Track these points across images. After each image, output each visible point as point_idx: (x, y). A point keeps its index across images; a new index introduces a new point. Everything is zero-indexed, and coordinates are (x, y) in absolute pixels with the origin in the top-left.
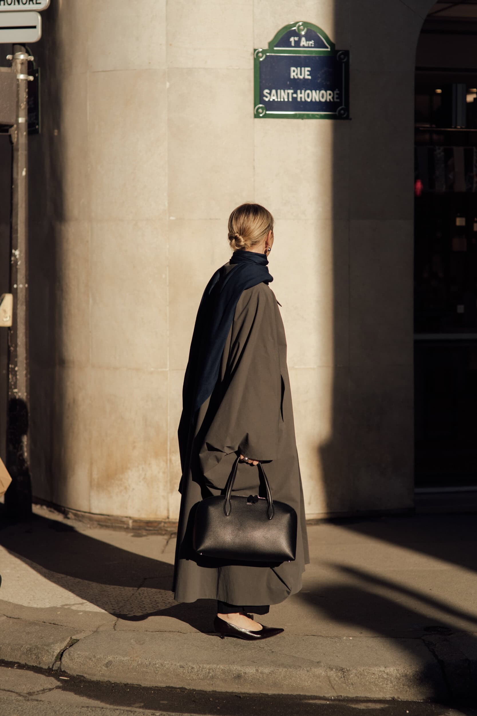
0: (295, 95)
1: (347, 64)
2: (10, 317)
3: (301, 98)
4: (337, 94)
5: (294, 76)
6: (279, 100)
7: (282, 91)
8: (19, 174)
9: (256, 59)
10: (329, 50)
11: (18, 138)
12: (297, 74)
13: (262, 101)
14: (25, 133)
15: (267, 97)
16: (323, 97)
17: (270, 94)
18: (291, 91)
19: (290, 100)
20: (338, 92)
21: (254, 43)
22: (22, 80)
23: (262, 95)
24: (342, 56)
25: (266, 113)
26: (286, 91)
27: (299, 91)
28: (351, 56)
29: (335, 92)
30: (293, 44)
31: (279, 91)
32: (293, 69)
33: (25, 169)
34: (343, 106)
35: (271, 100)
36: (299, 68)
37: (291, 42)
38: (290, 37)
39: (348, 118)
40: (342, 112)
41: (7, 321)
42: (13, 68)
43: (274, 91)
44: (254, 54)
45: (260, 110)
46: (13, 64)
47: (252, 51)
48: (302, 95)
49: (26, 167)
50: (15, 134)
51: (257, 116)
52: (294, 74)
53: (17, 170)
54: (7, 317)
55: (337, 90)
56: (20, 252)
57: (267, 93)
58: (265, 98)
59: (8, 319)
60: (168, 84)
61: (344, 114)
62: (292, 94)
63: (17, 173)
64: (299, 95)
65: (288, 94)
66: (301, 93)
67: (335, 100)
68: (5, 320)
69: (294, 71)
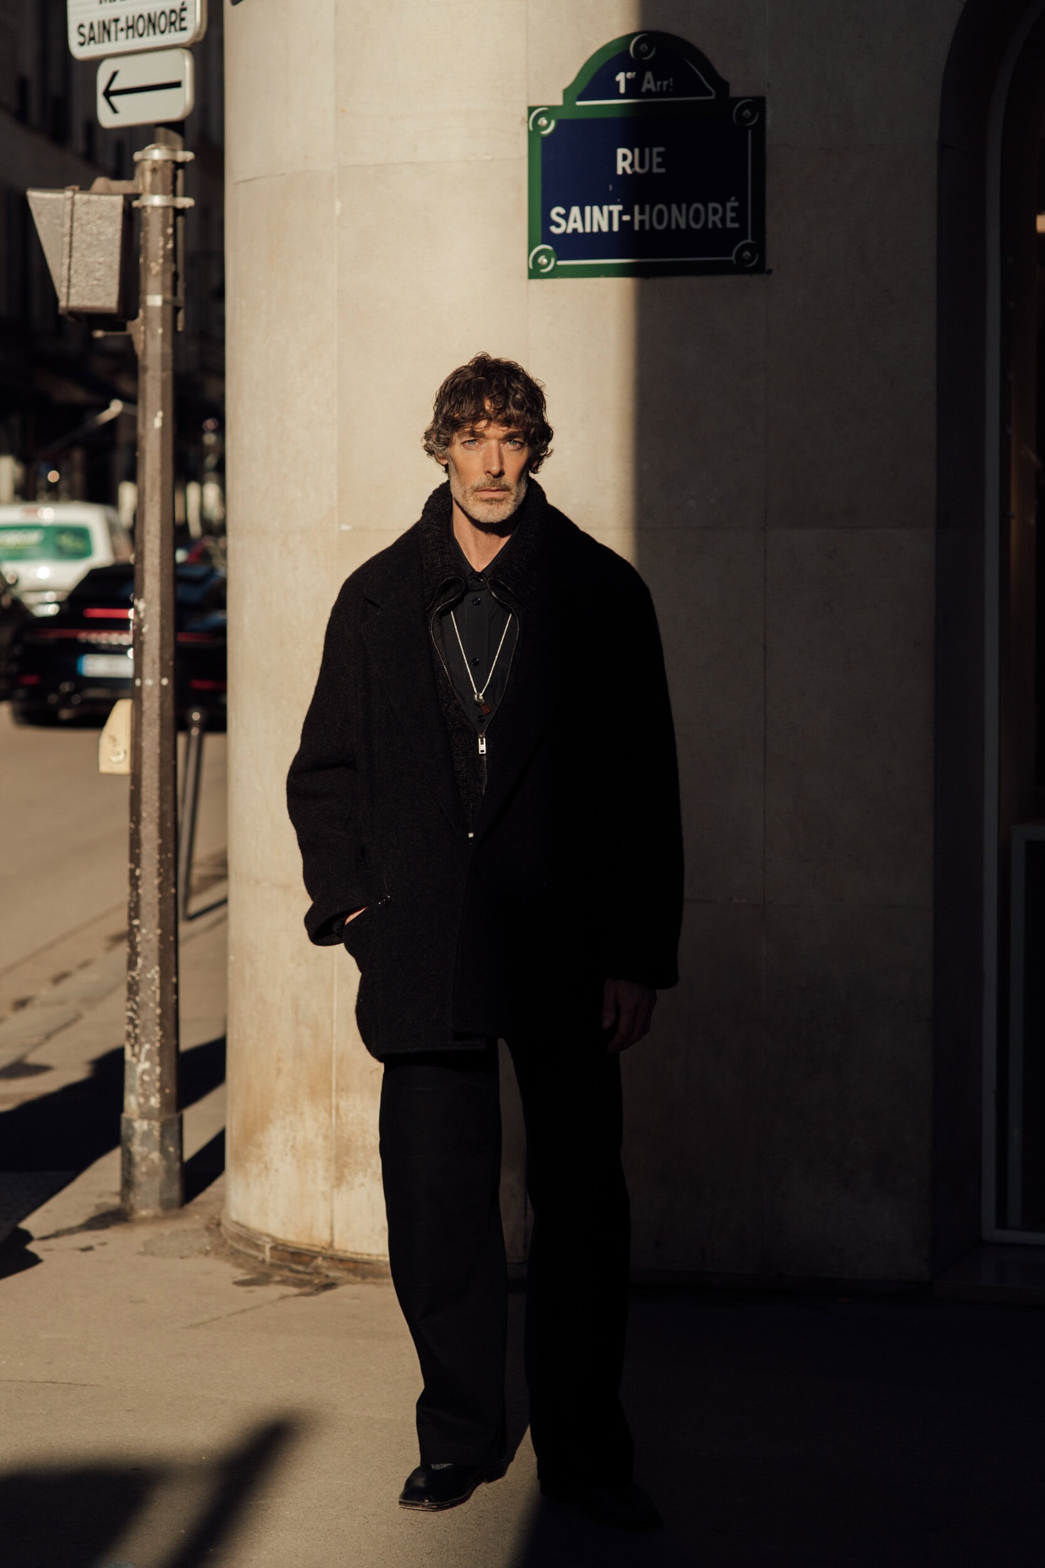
0: (626, 218)
1: (760, 130)
2: (125, 752)
3: (642, 222)
4: (733, 209)
5: (624, 169)
6: (588, 230)
7: (596, 209)
8: (148, 425)
9: (534, 133)
10: (712, 97)
11: (145, 342)
12: (632, 165)
13: (548, 238)
14: (160, 331)
15: (558, 225)
16: (697, 219)
17: (566, 217)
18: (616, 209)
19: (616, 228)
20: (736, 204)
21: (528, 94)
22: (153, 207)
23: (548, 222)
24: (747, 113)
25: (555, 265)
26: (605, 208)
27: (637, 208)
28: (770, 112)
29: (729, 205)
30: (622, 90)
31: (588, 209)
32: (621, 151)
33: (160, 414)
34: (749, 241)
35: (569, 231)
36: (637, 151)
37: (618, 83)
38: (617, 74)
39: (760, 269)
40: (747, 254)
41: (119, 762)
42: (135, 182)
43: (575, 211)
44: (528, 122)
45: (543, 260)
46: (138, 172)
47: (524, 112)
48: (646, 217)
49: (163, 409)
50: (139, 332)
51: (535, 273)
52: (626, 164)
53: (145, 416)
54: (119, 754)
55: (733, 198)
56: (149, 603)
57: (558, 214)
58: (553, 229)
59: (122, 757)
60: (338, 205)
61: (752, 259)
62: (621, 213)
63: (144, 423)
64: (637, 217)
65: (611, 213)
66: (642, 212)
67: (729, 225)
68: (114, 759)
69: (625, 157)
